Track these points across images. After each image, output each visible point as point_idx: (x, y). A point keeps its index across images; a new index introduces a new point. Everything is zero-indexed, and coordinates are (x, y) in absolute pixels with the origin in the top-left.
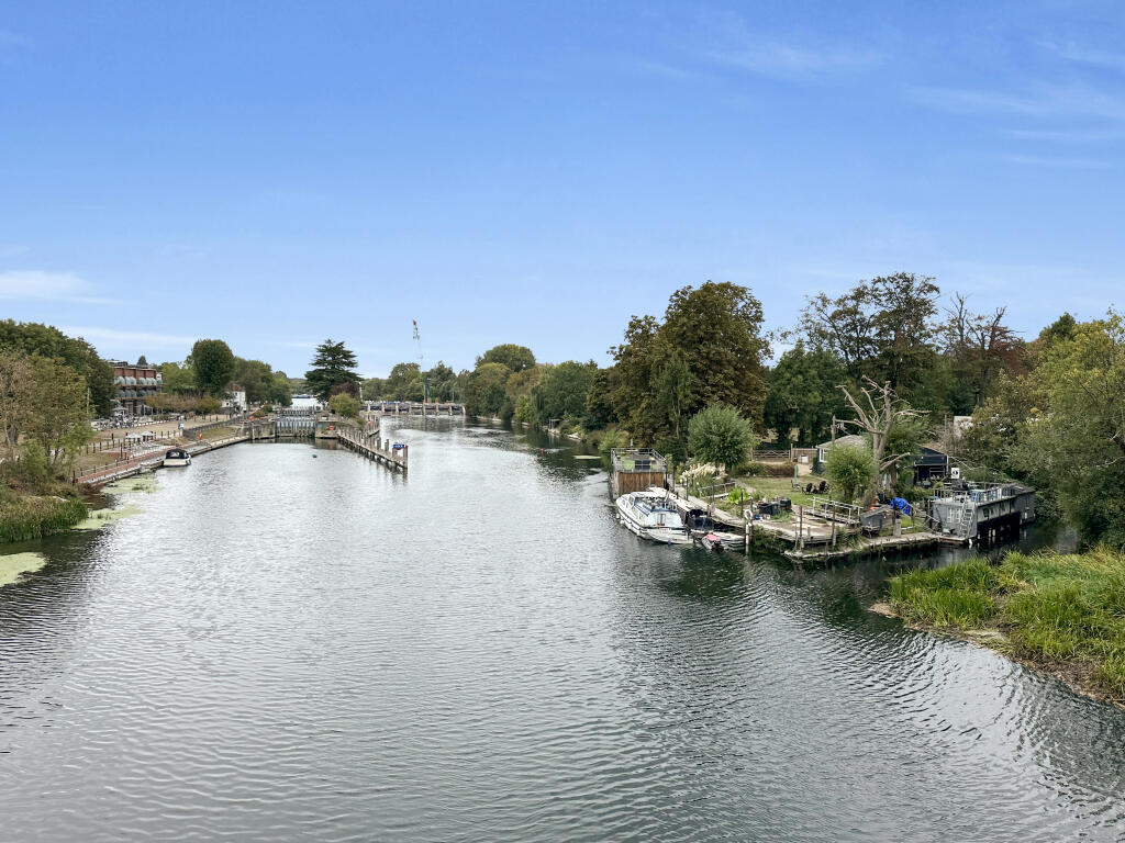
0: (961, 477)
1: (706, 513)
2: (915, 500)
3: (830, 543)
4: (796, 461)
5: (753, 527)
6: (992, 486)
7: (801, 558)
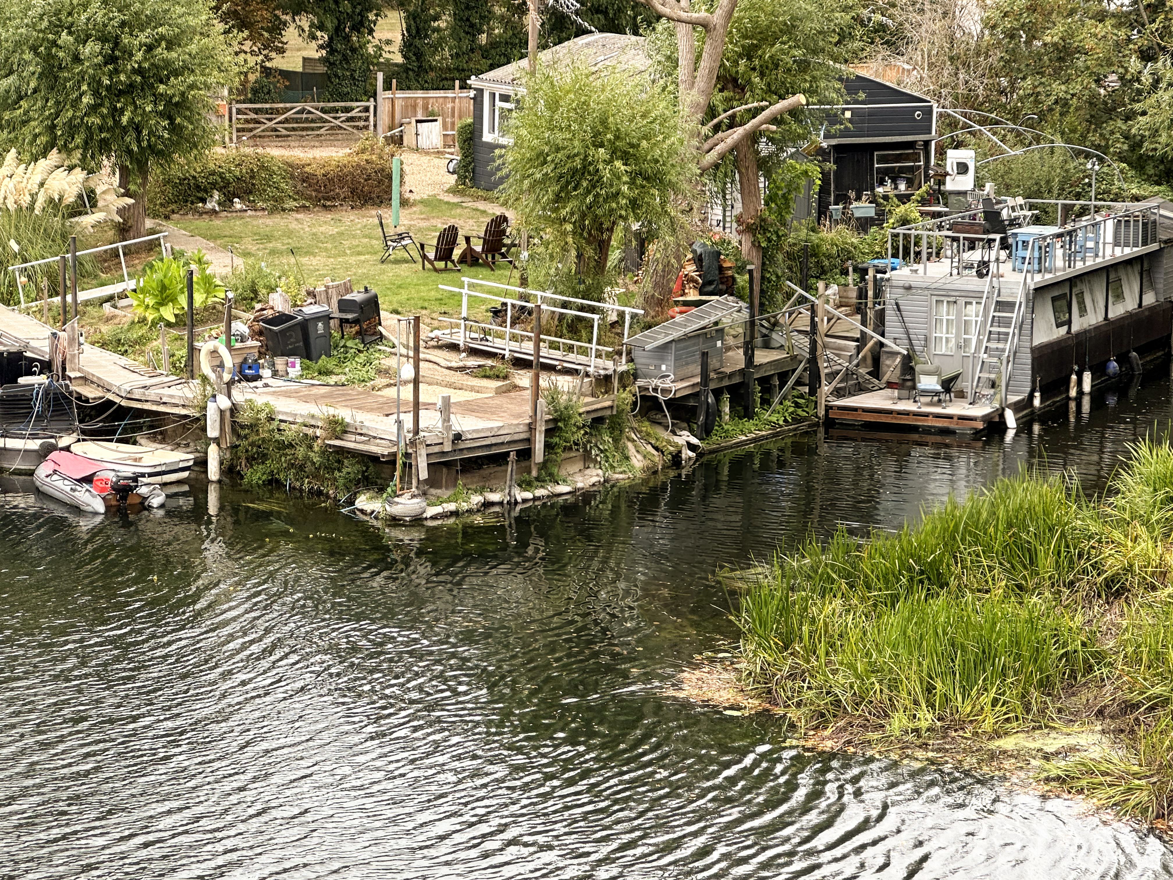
0: (979, 184)
1: (46, 367)
2: (822, 273)
3: (525, 454)
4: (398, 141)
5: (234, 410)
6: (1084, 211)
7: (417, 521)
